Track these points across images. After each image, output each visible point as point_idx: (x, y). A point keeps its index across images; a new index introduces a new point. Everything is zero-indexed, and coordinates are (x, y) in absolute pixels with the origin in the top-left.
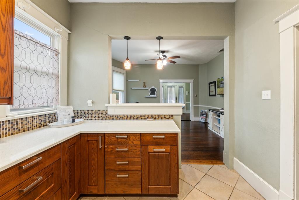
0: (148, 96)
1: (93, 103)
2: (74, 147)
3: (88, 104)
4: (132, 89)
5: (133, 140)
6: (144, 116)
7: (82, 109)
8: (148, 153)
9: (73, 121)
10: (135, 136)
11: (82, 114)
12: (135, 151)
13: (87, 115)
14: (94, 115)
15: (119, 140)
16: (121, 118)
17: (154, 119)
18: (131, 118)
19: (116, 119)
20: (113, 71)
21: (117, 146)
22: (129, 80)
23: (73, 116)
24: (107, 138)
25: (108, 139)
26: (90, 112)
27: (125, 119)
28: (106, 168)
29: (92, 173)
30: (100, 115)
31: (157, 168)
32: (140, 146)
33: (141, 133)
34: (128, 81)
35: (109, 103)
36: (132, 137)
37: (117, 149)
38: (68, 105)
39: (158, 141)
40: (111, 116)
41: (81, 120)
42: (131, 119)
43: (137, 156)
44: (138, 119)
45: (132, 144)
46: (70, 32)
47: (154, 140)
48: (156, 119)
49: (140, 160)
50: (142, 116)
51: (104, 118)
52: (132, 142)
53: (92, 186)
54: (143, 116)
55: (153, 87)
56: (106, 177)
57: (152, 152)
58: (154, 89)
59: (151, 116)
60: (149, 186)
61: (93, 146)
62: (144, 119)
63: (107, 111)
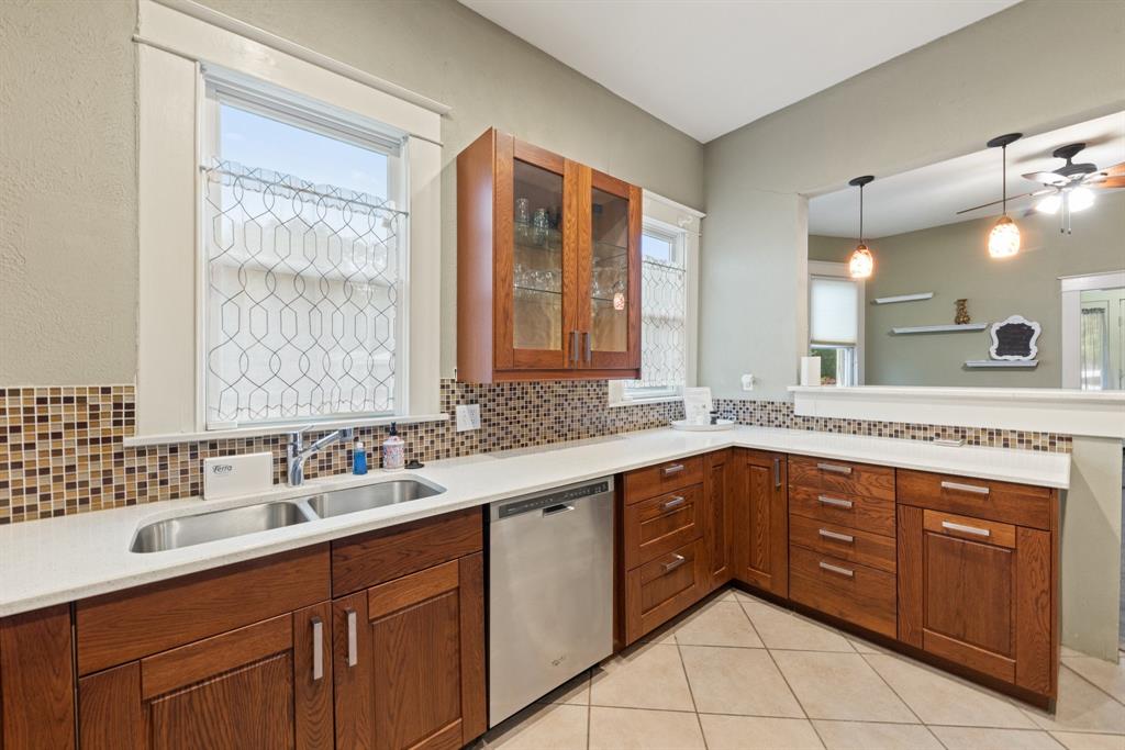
0: (984, 363)
1: (754, 382)
2: (721, 470)
3: (742, 386)
4: (892, 334)
5: (871, 484)
6: (925, 429)
7: (728, 398)
8: (923, 530)
9: (714, 421)
10: (876, 473)
11: (728, 408)
12: (875, 515)
13: (741, 412)
14: (758, 414)
15: (827, 477)
16: (835, 426)
17: (970, 443)
18: (870, 429)
19: (821, 430)
20: (814, 276)
21: (821, 491)
22: (879, 301)
23: (712, 410)
24: (794, 466)
25: (796, 469)
26: (748, 405)
27: (849, 432)
28: (791, 538)
29: (759, 542)
30: (773, 415)
31: (958, 586)
32: (894, 506)
33: (896, 469)
34: (875, 303)
35: (799, 383)
36: (866, 475)
37: (821, 498)
38: (698, 385)
39: (965, 503)
40: (805, 419)
41: (728, 422)
42: (870, 434)
43: (883, 532)
44: (897, 436)
45: (866, 493)
46: (702, 215)
47: (946, 497)
48: (977, 443)
49: (894, 546)
50: (914, 428)
51: (784, 423)
52: (867, 489)
53: (757, 569)
54: (919, 429)
55: (1016, 319)
56: (791, 559)
57: (939, 531)
58: (1023, 325)
59: (957, 431)
60: (926, 630)
61: (759, 480)
62: (925, 439)
63: (792, 404)
